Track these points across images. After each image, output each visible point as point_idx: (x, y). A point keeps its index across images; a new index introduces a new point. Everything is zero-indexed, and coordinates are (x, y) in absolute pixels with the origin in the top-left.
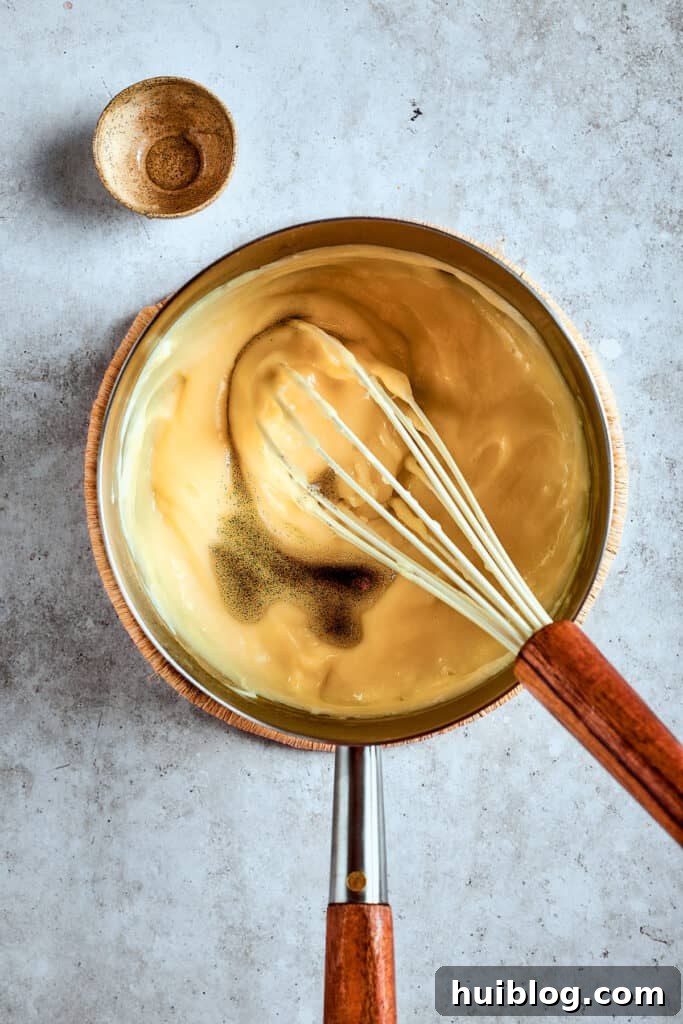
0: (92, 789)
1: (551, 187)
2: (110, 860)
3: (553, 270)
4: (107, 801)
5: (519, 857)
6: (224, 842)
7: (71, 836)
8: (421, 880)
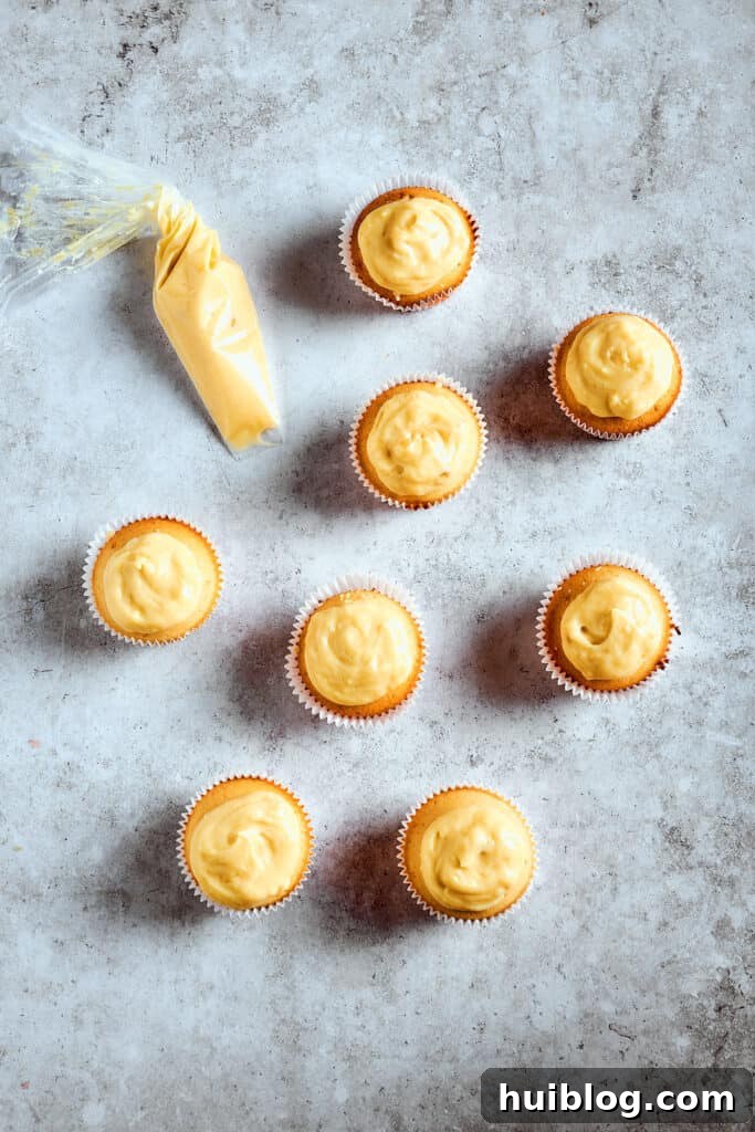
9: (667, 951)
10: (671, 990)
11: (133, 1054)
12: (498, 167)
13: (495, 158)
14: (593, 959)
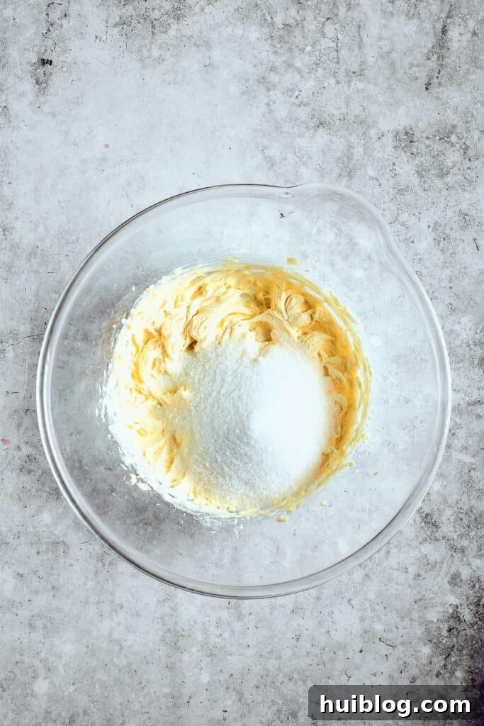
0: (100, 555)
2: (107, 592)
4: (107, 562)
5: (319, 599)
7: (87, 579)
9: (419, 592)
10: (420, 617)
11: (68, 649)
12: (336, 60)
13: (334, 54)
14: (371, 596)
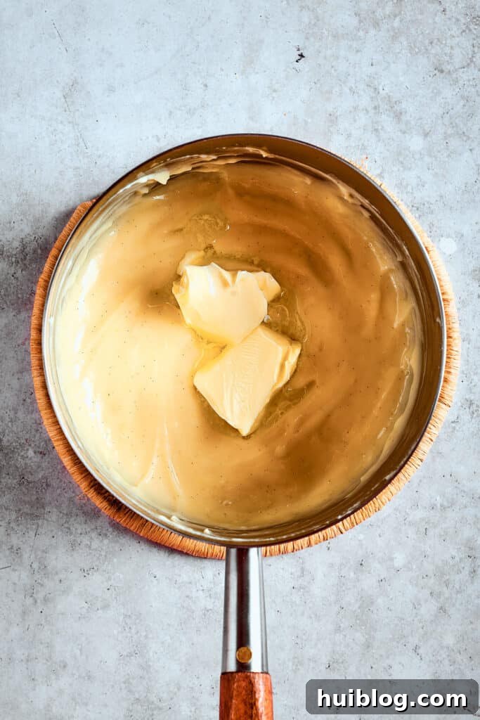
0: (29, 586)
1: (404, 118)
2: (42, 643)
3: (404, 183)
4: (40, 596)
5: (368, 647)
6: (133, 631)
7: (10, 624)
8: (290, 664)
